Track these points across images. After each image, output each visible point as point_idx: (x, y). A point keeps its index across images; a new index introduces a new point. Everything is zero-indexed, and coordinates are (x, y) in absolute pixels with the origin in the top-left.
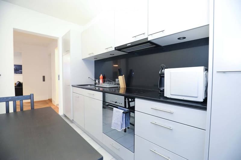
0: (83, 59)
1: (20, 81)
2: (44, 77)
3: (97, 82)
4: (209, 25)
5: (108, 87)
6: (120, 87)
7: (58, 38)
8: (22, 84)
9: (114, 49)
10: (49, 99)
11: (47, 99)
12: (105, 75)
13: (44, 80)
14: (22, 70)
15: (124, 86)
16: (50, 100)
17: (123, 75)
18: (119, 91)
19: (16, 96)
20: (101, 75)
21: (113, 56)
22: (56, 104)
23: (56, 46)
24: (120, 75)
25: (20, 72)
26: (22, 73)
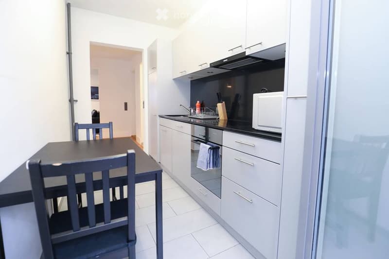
0: (174, 79)
1: (96, 110)
2: (126, 104)
3: (192, 111)
4: (285, 43)
5: (202, 118)
6: (219, 118)
7: (143, 49)
8: (99, 113)
9: (209, 66)
10: (132, 136)
11: (130, 136)
12: (204, 102)
13: (126, 109)
14: (98, 94)
15: (225, 117)
16: (134, 137)
17: (224, 102)
18: (218, 124)
19: (93, 123)
20: (198, 102)
21: (212, 74)
22: (141, 142)
23: (140, 60)
24: (219, 102)
25: (96, 97)
26: (98, 99)
